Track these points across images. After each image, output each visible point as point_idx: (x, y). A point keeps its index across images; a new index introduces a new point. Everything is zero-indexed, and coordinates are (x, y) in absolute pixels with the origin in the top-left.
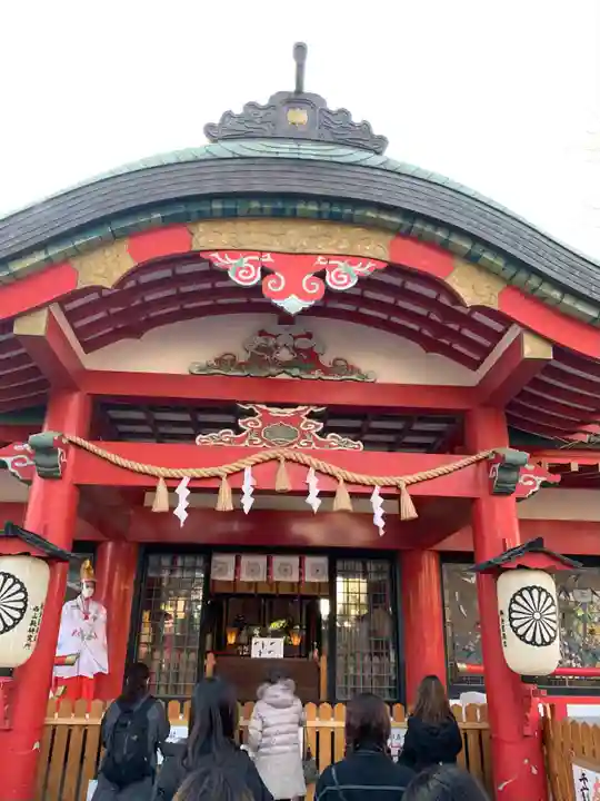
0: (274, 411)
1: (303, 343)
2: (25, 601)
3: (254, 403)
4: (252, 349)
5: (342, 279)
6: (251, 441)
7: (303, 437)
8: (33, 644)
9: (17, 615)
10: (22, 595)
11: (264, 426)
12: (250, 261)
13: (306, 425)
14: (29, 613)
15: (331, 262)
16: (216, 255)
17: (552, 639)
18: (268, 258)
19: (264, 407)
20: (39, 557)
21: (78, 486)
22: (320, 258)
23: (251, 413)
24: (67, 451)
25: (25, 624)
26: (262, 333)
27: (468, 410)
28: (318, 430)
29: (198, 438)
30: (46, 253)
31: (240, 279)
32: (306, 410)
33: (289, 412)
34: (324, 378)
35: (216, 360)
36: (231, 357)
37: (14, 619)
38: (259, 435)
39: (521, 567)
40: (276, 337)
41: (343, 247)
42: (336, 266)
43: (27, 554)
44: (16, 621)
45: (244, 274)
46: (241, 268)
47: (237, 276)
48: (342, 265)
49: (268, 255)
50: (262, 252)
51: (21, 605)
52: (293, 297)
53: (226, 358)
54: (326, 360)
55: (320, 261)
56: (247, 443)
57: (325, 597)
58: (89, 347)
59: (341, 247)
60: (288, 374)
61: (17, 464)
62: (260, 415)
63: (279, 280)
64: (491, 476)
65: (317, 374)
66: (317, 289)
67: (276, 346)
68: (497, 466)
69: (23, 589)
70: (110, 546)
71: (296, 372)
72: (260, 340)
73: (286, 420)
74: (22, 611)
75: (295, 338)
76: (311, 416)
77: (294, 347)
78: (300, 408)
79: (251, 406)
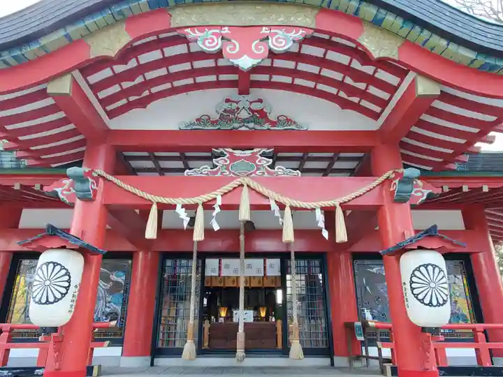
0: (238, 153)
1: (256, 106)
2: (69, 281)
3: (224, 147)
4: (221, 111)
5: (281, 42)
6: (222, 173)
7: (258, 169)
8: (73, 310)
9: (64, 291)
10: (67, 278)
11: (231, 162)
12: (213, 34)
13: (260, 161)
14: (72, 289)
15: (272, 31)
16: (188, 30)
17: (445, 302)
18: (226, 31)
19: (231, 150)
20: (73, 249)
21: (105, 205)
22: (264, 28)
23: (222, 155)
24: (97, 183)
25: (69, 297)
26: (228, 101)
27: (373, 147)
28: (269, 164)
29: (186, 172)
30: (66, 31)
31: (206, 46)
32: (260, 151)
33: (248, 153)
34: (272, 128)
35: (198, 120)
36: (207, 117)
37: (62, 294)
38: (227, 169)
39: (420, 248)
40: (237, 102)
41: (281, 20)
42: (276, 34)
43: (63, 247)
44: (63, 295)
45: (209, 43)
46: (207, 39)
47: (204, 44)
48: (280, 33)
49: (227, 28)
50: (222, 26)
51: (67, 284)
52: (245, 56)
53: (203, 118)
54: (272, 117)
55: (264, 31)
56: (219, 174)
57: (279, 288)
58: (111, 114)
59: (280, 20)
60: (247, 127)
61: (65, 192)
62: (228, 155)
63: (235, 45)
64: (391, 189)
65: (266, 126)
66: (263, 51)
67: (238, 108)
68: (397, 181)
69: (68, 274)
70: (141, 254)
71: (251, 125)
72: (227, 106)
73: (246, 158)
74: (67, 288)
75: (251, 103)
76: (263, 155)
77: (250, 109)
78: (255, 150)
79: (221, 150)
